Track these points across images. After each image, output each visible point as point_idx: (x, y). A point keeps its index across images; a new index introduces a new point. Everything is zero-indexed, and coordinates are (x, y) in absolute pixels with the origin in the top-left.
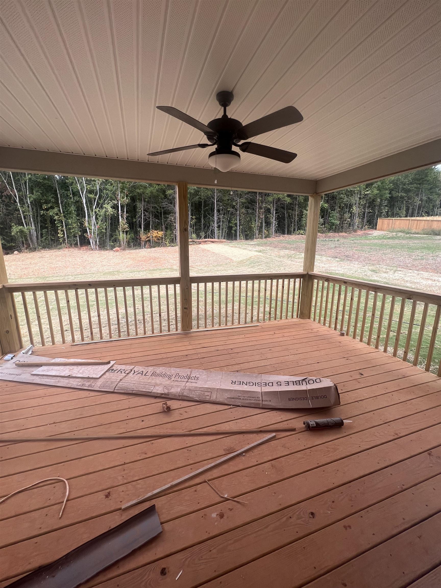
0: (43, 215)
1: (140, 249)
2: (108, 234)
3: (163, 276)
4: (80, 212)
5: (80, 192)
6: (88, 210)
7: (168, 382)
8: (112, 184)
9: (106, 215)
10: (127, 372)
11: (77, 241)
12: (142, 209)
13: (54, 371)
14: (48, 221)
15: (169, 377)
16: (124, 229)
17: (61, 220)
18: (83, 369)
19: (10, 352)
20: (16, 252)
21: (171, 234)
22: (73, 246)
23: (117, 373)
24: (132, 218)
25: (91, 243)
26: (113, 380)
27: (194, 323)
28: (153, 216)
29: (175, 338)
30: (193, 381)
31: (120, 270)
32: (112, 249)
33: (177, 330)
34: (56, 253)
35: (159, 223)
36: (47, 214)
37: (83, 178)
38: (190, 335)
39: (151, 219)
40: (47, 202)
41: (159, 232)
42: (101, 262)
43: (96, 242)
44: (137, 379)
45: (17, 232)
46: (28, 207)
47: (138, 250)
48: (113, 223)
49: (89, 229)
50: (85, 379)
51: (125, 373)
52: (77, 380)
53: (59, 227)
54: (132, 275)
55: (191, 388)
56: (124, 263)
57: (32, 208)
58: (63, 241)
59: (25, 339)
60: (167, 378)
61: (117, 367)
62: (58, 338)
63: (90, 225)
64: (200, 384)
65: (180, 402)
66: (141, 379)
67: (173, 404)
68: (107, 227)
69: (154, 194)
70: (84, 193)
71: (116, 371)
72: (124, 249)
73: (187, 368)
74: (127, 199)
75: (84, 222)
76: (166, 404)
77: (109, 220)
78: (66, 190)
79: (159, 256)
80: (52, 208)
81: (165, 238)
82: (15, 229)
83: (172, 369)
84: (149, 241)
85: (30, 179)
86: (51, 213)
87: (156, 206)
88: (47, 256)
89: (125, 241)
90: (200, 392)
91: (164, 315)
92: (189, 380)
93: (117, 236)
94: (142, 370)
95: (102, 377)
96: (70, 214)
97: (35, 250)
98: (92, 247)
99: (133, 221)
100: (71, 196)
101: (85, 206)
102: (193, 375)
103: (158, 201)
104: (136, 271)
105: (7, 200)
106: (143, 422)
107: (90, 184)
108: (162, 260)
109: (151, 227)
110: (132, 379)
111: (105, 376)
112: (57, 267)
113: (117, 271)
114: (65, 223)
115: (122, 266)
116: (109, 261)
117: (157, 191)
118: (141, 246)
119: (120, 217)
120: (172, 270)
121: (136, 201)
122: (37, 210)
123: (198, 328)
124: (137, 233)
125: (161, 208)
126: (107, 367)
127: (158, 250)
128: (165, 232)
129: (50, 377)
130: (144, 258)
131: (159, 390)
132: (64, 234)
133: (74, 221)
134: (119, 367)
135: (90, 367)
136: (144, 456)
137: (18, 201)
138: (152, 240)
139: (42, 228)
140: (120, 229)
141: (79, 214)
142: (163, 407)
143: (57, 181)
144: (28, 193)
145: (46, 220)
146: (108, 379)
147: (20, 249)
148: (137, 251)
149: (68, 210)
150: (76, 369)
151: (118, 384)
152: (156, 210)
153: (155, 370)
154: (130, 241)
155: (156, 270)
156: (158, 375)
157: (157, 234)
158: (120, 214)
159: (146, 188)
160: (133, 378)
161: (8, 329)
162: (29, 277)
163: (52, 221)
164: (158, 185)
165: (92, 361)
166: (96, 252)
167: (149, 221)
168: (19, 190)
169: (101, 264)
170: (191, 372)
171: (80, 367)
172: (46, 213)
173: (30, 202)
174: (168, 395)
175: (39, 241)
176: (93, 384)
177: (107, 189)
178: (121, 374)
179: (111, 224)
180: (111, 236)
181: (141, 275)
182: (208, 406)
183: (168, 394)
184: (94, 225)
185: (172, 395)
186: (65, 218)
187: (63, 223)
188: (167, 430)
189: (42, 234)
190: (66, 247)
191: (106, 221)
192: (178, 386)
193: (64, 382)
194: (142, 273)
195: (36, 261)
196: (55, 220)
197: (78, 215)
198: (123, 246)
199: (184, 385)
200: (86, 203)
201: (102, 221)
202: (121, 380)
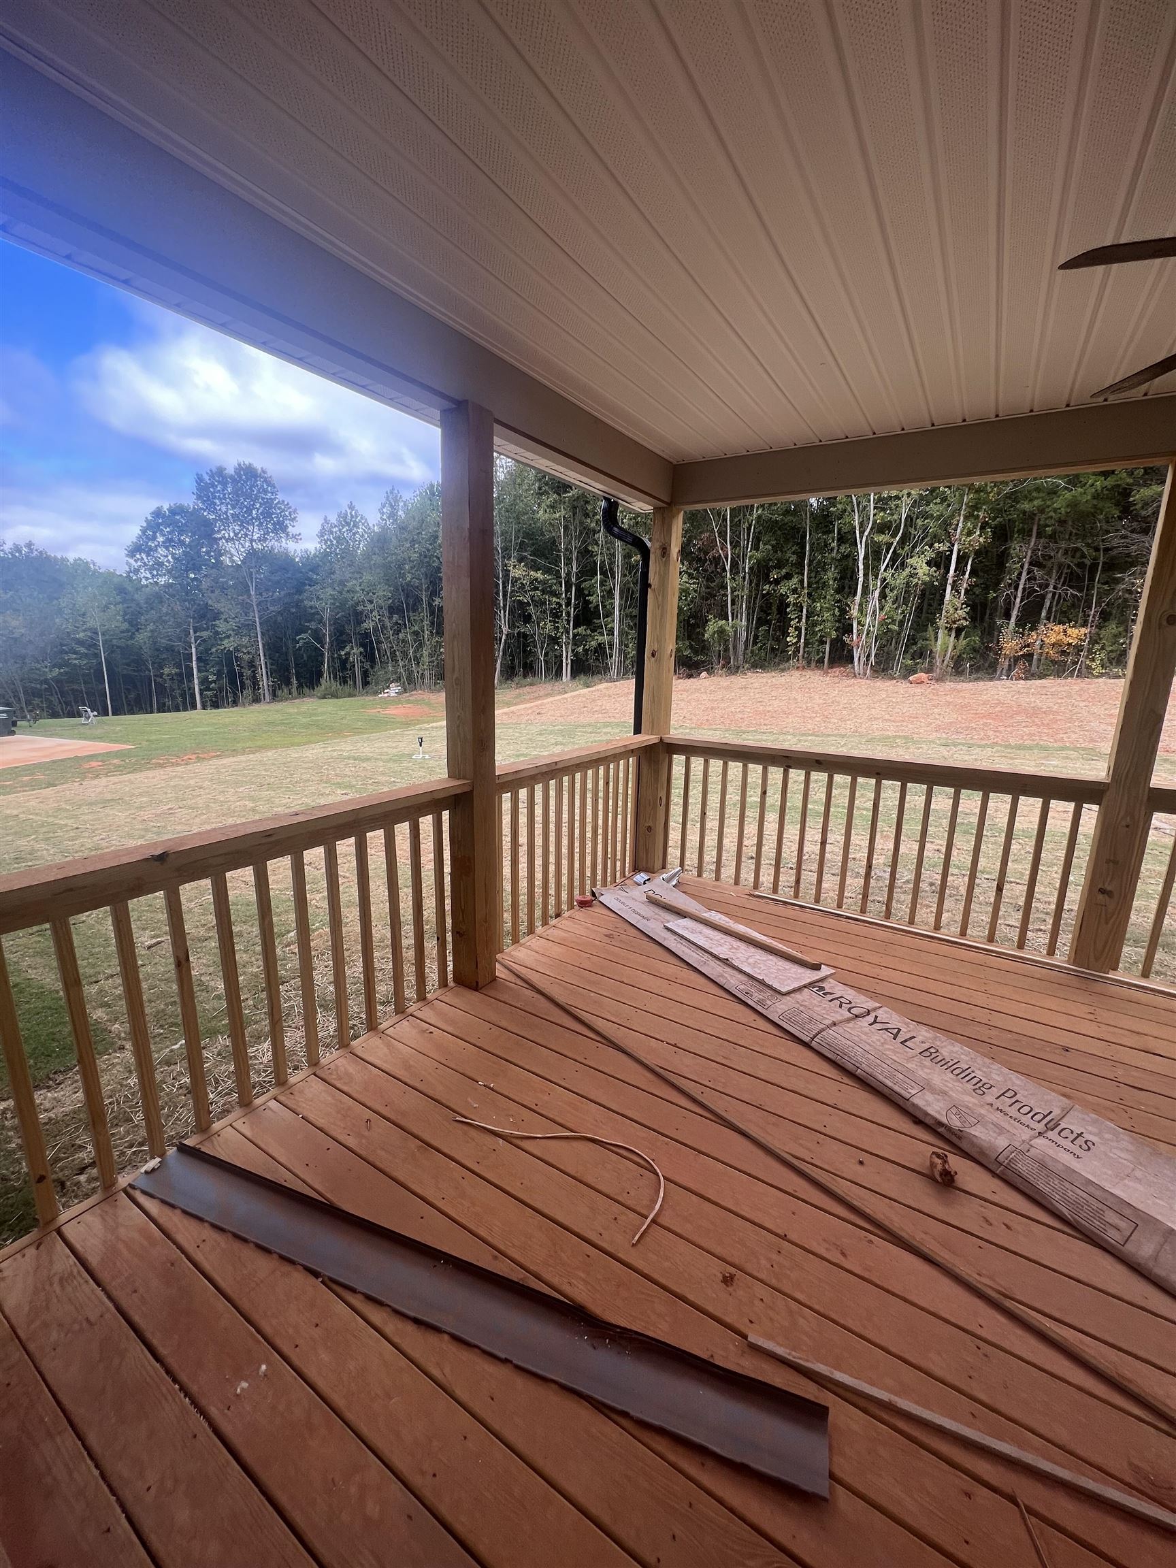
0: (768, 593)
1: (991, 679)
2: (905, 636)
3: (1052, 769)
4: (846, 584)
5: (857, 532)
6: (866, 575)
7: (970, 1100)
8: (944, 500)
9: (909, 586)
10: (855, 1011)
11: (824, 653)
12: (1026, 561)
13: (704, 937)
14: (774, 608)
15: (977, 1087)
16: (954, 622)
17: (801, 604)
18: (758, 957)
19: (647, 870)
20: (704, 674)
21: (1117, 636)
22: (813, 664)
23: (830, 1001)
24: (986, 589)
25: (856, 660)
26: (815, 1015)
27: (1131, 953)
28: (1059, 578)
29: (1038, 976)
30: (1067, 1144)
31: (915, 736)
32: (905, 677)
33: (1051, 953)
34: (774, 680)
35: (1079, 600)
36: (775, 591)
37: (872, 494)
38: (1099, 987)
39: (1051, 588)
40: (779, 566)
41: (1070, 631)
42: (869, 708)
43: (869, 656)
44: (878, 1043)
45: (714, 633)
46: (744, 578)
47: (982, 683)
48: (925, 606)
49: (859, 623)
50: (756, 984)
51: (849, 1010)
52: (740, 977)
53: (793, 619)
54: (946, 754)
55: (1050, 1164)
56: (931, 717)
57: (751, 581)
58: (794, 652)
59: (674, 853)
60: (969, 1086)
61: (833, 987)
62: (728, 871)
63: (862, 613)
64: (1089, 1168)
65: (996, 1184)
66: (889, 1049)
67: (968, 1175)
68: (905, 616)
69: (1082, 508)
70: (866, 533)
71: (830, 997)
72: (940, 679)
73: (1053, 1091)
74: (980, 536)
75: (849, 606)
76: (944, 1159)
77: (914, 599)
78: (824, 533)
79: (1051, 705)
80: (788, 577)
81: (1090, 651)
82: (713, 626)
83: (996, 1066)
84: (1029, 656)
85: (759, 517)
86: (783, 589)
87: (1079, 545)
88: (756, 685)
89: (948, 655)
90: (1085, 1196)
91: (1015, 892)
92: (1050, 1134)
93: (928, 642)
94: (899, 1025)
95: (793, 995)
96: (823, 589)
97: (737, 672)
98: (856, 668)
99: (986, 598)
100: (834, 544)
101: (861, 566)
102: (1073, 1123)
103: (1092, 528)
104: (963, 744)
105: (711, 569)
106: (859, 1168)
107: (886, 509)
108: (1059, 717)
109: (1044, 614)
110: (864, 1037)
111: (797, 996)
112: (769, 711)
113: (905, 737)
114: (807, 611)
115: (923, 724)
116: (890, 709)
117: (1096, 496)
118: (995, 671)
119: (949, 588)
120: (1091, 754)
121: (1012, 537)
122: (758, 585)
123: (1145, 974)
124: (991, 633)
125: (1097, 549)
126: (810, 976)
127: (1052, 687)
128: (1094, 630)
129: (693, 946)
130: (998, 709)
131: (934, 1107)
132: (799, 636)
133: (827, 605)
134: (840, 990)
135: (773, 960)
136: (836, 1257)
137: (728, 568)
138: (1041, 654)
139: (760, 622)
140: (942, 622)
141: (844, 588)
142: (933, 1165)
143: (812, 514)
144: (749, 550)
145: (769, 606)
146: (805, 1006)
147: (712, 668)
148: (981, 685)
149: (821, 578)
150: (743, 951)
151: (823, 1030)
152: (1076, 561)
153: (938, 1043)
154: (965, 656)
155: (1030, 748)
156: (943, 1063)
157: (1061, 636)
158: (950, 581)
159: (1055, 493)
160: (866, 1034)
161: (650, 824)
162: (714, 727)
163: (783, 605)
164: (1106, 474)
165: (781, 946)
166: (863, 681)
167: (1043, 597)
168: (735, 545)
169: (867, 714)
170: (1066, 1112)
171: (752, 950)
172: (773, 589)
173: (750, 568)
174: (960, 1138)
175: (748, 651)
176: (769, 1003)
177: (926, 516)
178: (840, 1010)
179: (919, 609)
180: (912, 640)
181: (973, 757)
182: (1107, 1262)
183: (959, 1134)
184: (873, 613)
185: (973, 1144)
186: (809, 598)
187: (802, 611)
188: (923, 1236)
189: (756, 637)
190: (798, 668)
191: (906, 603)
192: (1001, 1130)
193: (713, 969)
194: (978, 750)
195: (733, 694)
196: (788, 605)
197: (838, 591)
198: (938, 670)
199: (1025, 1137)
200: (866, 557)
201: (894, 603)
202: (834, 1024)
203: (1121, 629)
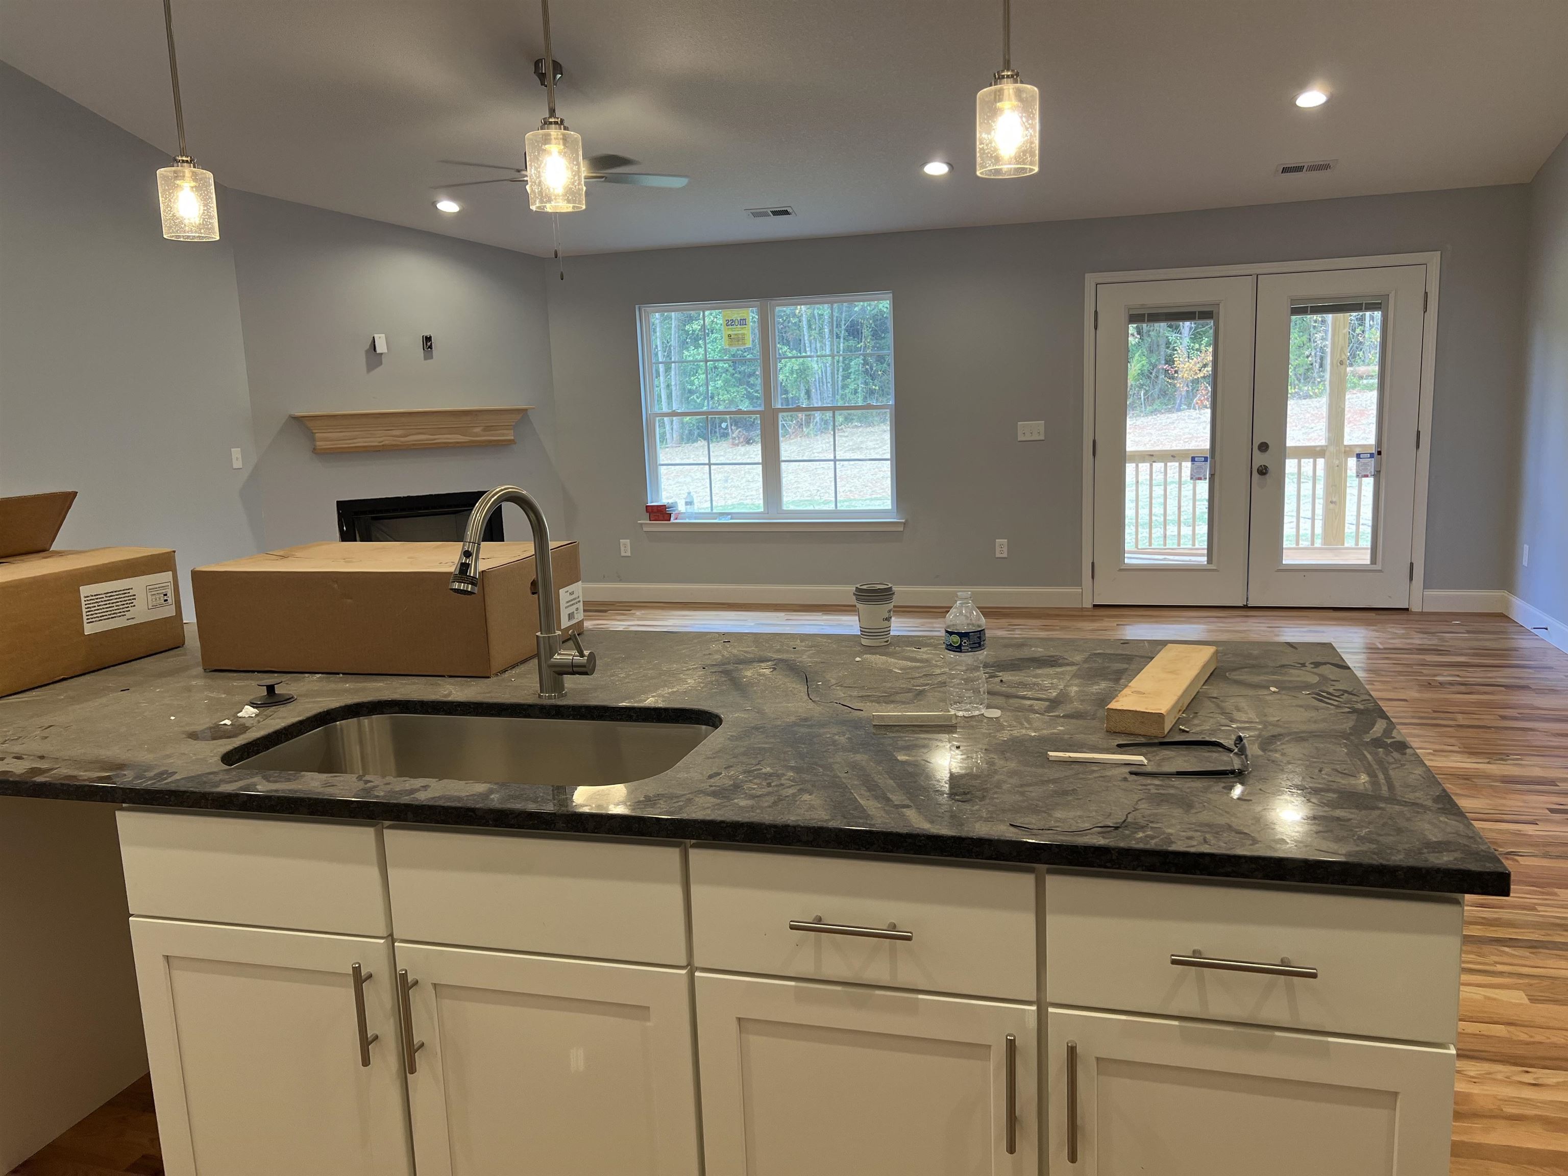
203: (1305, 338)
